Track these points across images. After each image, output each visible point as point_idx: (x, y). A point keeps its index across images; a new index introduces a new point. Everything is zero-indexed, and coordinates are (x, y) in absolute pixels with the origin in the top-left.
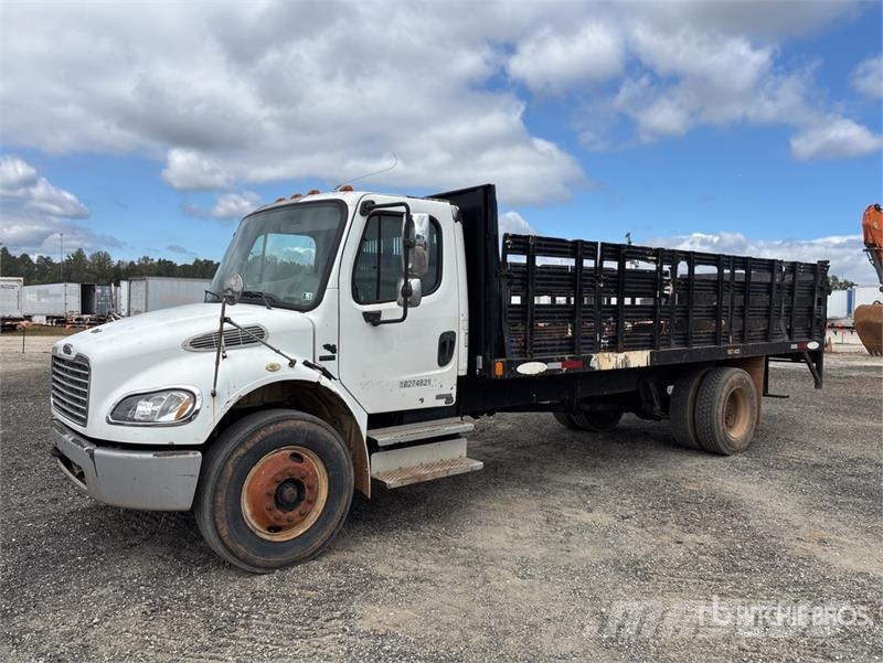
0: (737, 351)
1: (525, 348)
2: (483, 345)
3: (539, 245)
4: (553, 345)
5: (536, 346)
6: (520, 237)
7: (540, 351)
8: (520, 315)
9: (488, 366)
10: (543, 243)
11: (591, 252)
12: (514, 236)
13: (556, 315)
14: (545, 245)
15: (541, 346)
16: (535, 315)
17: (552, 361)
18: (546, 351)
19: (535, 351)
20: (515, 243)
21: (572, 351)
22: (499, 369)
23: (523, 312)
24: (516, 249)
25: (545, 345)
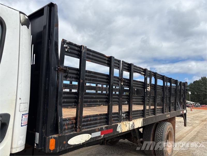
0: (169, 116)
1: (76, 123)
2: (41, 125)
3: (87, 54)
4: (96, 120)
5: (84, 121)
6: (75, 45)
7: (87, 125)
8: (73, 100)
9: (44, 141)
10: (91, 53)
11: (117, 65)
12: (70, 44)
13: (98, 100)
14: (92, 55)
15: (87, 121)
16: (84, 100)
17: (94, 131)
18: (91, 124)
19: (84, 126)
20: (70, 48)
21: (107, 123)
22: (52, 144)
23: (75, 98)
24: (71, 53)
25: (91, 120)
